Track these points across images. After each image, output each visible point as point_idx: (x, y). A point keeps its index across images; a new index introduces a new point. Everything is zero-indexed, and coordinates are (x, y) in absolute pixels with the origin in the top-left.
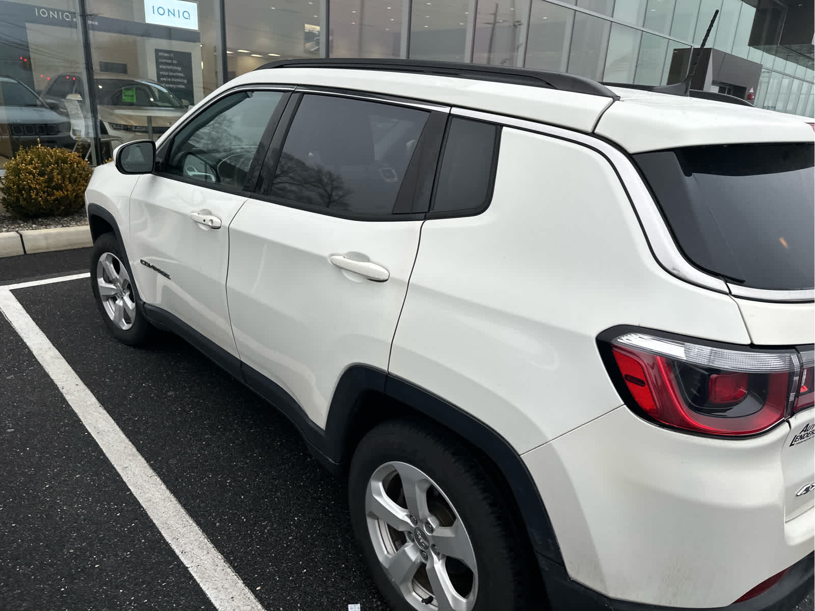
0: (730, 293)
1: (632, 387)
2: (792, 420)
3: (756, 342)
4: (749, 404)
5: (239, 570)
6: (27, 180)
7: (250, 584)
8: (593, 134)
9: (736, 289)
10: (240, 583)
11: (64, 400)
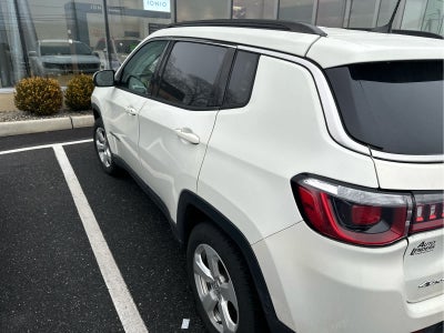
0: (370, 156)
1: (308, 210)
2: (410, 238)
3: (382, 187)
4: (381, 226)
5: (133, 294)
6: (75, 92)
7: (136, 302)
8: (305, 58)
9: (375, 153)
10: (132, 301)
11: (73, 201)
